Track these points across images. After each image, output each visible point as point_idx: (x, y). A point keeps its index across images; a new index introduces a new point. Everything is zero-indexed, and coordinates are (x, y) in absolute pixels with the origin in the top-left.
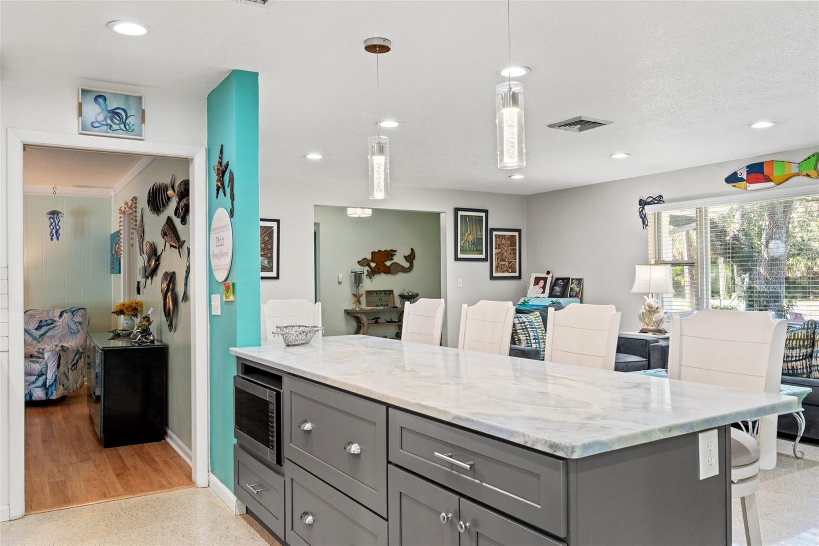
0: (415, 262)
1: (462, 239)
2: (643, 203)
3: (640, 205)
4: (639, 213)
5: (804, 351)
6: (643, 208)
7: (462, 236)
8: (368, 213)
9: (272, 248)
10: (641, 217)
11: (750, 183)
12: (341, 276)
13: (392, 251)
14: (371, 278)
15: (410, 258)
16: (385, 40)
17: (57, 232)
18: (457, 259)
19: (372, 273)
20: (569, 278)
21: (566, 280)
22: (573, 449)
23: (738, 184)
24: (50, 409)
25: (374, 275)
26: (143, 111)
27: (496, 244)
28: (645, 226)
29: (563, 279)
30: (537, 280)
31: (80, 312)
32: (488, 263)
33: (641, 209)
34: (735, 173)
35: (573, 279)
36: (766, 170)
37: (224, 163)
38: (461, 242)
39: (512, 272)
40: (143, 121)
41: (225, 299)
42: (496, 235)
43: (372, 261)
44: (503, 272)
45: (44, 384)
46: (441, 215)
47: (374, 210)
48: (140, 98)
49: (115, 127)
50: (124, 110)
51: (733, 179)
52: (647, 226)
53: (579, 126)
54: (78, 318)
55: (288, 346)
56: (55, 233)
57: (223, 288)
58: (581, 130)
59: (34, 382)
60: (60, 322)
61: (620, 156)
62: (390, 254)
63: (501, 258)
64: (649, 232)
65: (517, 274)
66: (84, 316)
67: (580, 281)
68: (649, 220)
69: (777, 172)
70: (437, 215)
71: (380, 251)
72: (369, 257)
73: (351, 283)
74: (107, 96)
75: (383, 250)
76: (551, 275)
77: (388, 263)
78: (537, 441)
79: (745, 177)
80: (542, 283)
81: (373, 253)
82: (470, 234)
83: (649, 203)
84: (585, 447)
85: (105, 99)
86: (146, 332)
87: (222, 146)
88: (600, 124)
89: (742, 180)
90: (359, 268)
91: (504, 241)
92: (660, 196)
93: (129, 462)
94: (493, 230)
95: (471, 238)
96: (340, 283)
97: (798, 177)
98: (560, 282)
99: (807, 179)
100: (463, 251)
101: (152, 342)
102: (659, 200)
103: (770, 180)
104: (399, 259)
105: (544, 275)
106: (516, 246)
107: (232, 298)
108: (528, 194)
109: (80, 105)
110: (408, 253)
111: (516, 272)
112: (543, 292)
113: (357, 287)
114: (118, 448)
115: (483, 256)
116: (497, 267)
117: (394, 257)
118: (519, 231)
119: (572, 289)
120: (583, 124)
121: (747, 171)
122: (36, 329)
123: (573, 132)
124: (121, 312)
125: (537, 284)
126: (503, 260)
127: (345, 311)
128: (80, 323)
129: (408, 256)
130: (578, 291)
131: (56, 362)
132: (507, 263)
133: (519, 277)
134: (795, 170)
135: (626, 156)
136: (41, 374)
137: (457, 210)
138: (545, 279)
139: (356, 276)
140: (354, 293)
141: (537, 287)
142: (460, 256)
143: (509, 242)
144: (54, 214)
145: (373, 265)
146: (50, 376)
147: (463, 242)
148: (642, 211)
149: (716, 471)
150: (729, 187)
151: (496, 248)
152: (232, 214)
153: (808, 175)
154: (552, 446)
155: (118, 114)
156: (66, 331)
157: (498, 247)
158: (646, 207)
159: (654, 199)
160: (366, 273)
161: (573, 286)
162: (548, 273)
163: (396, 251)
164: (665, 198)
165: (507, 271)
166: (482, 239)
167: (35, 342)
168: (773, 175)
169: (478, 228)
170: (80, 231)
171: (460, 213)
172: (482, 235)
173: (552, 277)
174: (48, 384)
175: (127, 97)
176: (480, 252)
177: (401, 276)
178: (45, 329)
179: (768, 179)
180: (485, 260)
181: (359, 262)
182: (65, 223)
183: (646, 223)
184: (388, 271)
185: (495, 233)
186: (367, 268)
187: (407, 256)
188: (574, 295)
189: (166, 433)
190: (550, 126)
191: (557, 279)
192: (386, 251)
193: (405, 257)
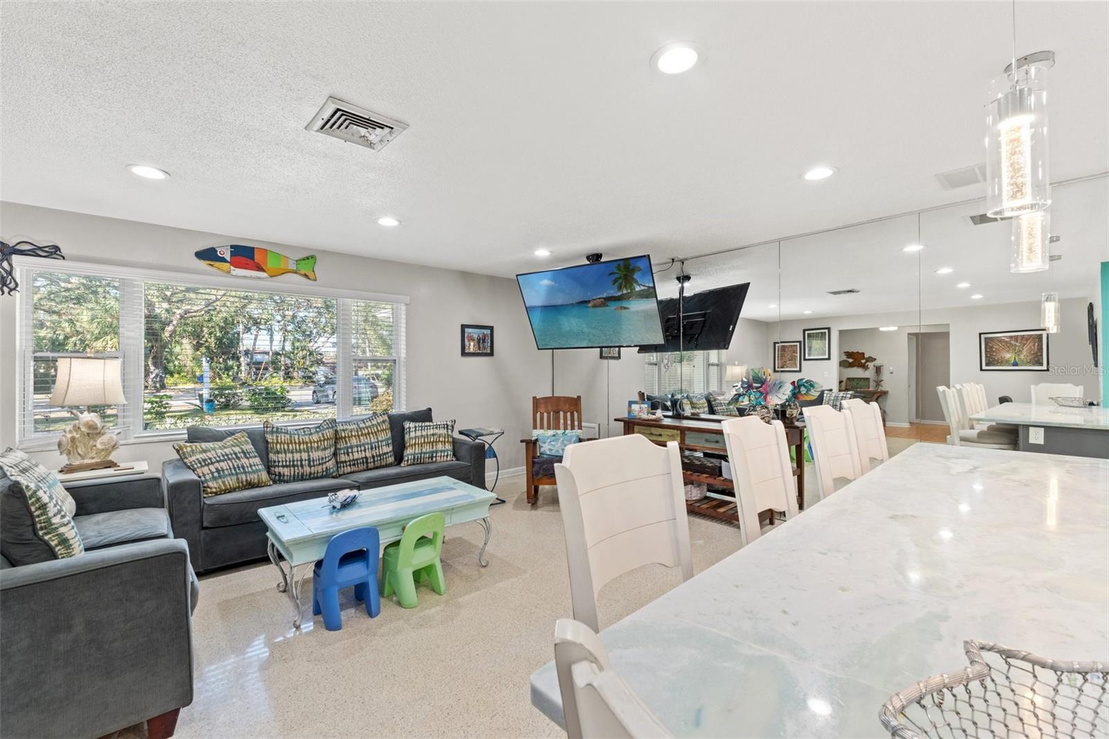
2: (6, 250)
11: (235, 267)
23: (218, 264)
28: (6, 289)
34: (213, 250)
36: (257, 257)
51: (208, 255)
52: (11, 290)
64: (18, 301)
68: (18, 281)
69: (271, 263)
79: (228, 259)
83: (22, 253)
89: (223, 260)
92: (56, 247)
97: (295, 275)
99: (304, 280)
102: (51, 252)
103: (263, 270)
121: (231, 251)
134: (291, 266)
150: (203, 265)
153: (306, 276)
158: (13, 257)
159: (40, 248)
164: (68, 252)
168: (266, 264)
179: (259, 268)
183: (12, 285)
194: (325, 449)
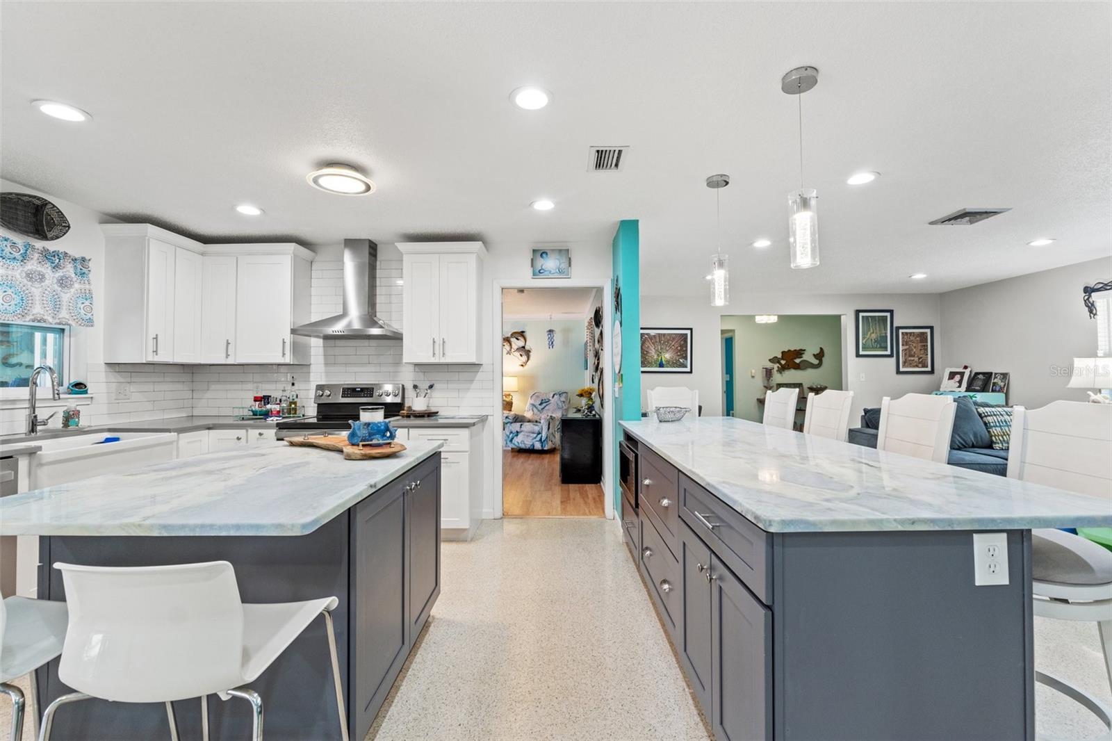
0: (824, 359)
1: (863, 338)
2: (1089, 291)
3: (1085, 293)
4: (1083, 302)
6: (1090, 296)
7: (863, 334)
8: (774, 319)
9: (686, 350)
10: (1087, 306)
12: (753, 371)
13: (801, 350)
14: (781, 373)
15: (820, 356)
16: (722, 176)
17: (552, 343)
18: (858, 355)
19: (782, 369)
20: (992, 373)
21: (988, 376)
22: (770, 523)
24: (544, 456)
25: (784, 371)
26: (570, 259)
27: (903, 341)
28: (1092, 315)
29: (984, 374)
30: (952, 375)
31: (564, 395)
32: (893, 360)
33: (1086, 297)
35: (996, 374)
37: (618, 288)
38: (863, 340)
39: (923, 367)
40: (570, 265)
41: (620, 386)
42: (902, 333)
43: (782, 359)
44: (914, 367)
45: (541, 440)
46: (842, 317)
47: (780, 317)
48: (568, 250)
52: (1094, 315)
53: (967, 218)
54: (563, 399)
55: (660, 421)
56: (552, 344)
57: (619, 377)
58: (971, 222)
59: (535, 438)
60: (552, 401)
61: (1041, 242)
62: (799, 353)
63: (909, 353)
64: (1098, 322)
65: (929, 369)
66: (566, 398)
67: (1005, 376)
68: (1098, 308)
70: (838, 318)
71: (789, 351)
72: (780, 356)
73: (763, 377)
74: (548, 252)
76: (969, 370)
77: (797, 361)
78: (748, 511)
80: (958, 378)
81: (783, 353)
82: (873, 333)
83: (1098, 290)
84: (784, 522)
86: (591, 408)
87: (617, 276)
88: (995, 213)
90: (770, 365)
91: (912, 338)
93: (572, 495)
94: (898, 328)
95: (874, 336)
96: (753, 377)
98: (981, 376)
100: (864, 349)
101: (594, 415)
104: (808, 357)
106: (927, 342)
108: (942, 291)
109: (532, 260)
110: (817, 351)
111: (927, 367)
112: (960, 387)
113: (768, 380)
114: (570, 485)
115: (888, 352)
116: (905, 363)
117: (804, 356)
118: (931, 328)
119: (994, 384)
120: (975, 215)
122: (540, 405)
124: (581, 395)
125: (952, 379)
126: (911, 356)
127: (758, 399)
128: (564, 402)
129: (818, 354)
130: (1002, 386)
131: (547, 427)
132: (916, 359)
133: (932, 372)
135: (1051, 241)
136: (539, 433)
137: (858, 312)
138: (962, 374)
139: (766, 371)
140: (766, 385)
141: (951, 381)
142: (861, 353)
143: (918, 339)
144: (551, 331)
145: (783, 362)
146: (544, 435)
147: (864, 341)
148: (1088, 299)
149: (1003, 582)
151: (903, 345)
152: (621, 324)
154: (756, 517)
156: (556, 407)
157: (906, 343)
158: (1093, 294)
159: (1106, 285)
160: (776, 369)
161: (996, 381)
162: (966, 367)
163: (804, 350)
165: (917, 366)
166: (886, 337)
167: (539, 413)
169: (882, 327)
170: (566, 342)
171: (861, 314)
172: (886, 333)
173: (971, 372)
174: (543, 440)
175: (560, 251)
176: (886, 349)
177: (810, 371)
178: (544, 405)
180: (891, 356)
181: (770, 360)
182: (558, 338)
183: (1094, 312)
184: (797, 367)
185: (901, 331)
186: (778, 365)
187: (815, 353)
188: (998, 389)
189: (601, 479)
190: (932, 223)
191: (977, 374)
192: (795, 350)
193: (814, 355)
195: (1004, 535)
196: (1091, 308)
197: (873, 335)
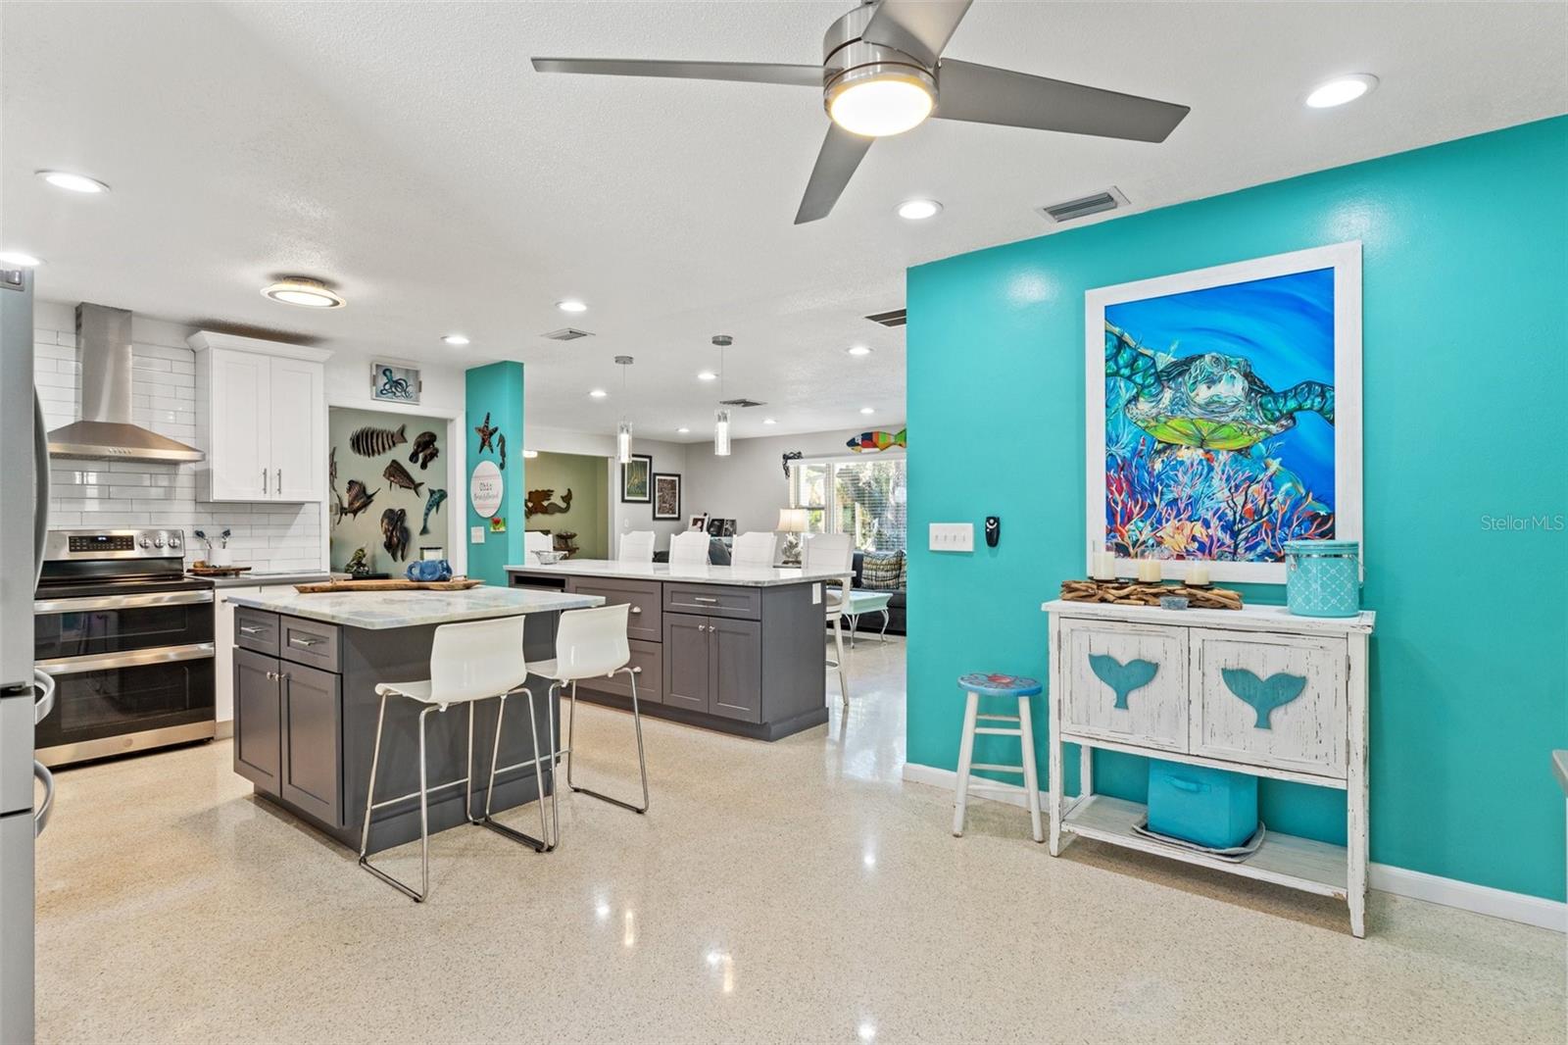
0: (571, 503)
1: (628, 482)
2: (786, 458)
3: (784, 459)
4: (782, 466)
5: (894, 572)
6: (786, 462)
7: (628, 480)
8: (534, 455)
10: (785, 469)
11: (863, 447)
13: (549, 491)
14: (529, 518)
15: (567, 498)
18: (623, 501)
19: (530, 512)
20: (724, 519)
21: (722, 521)
22: (764, 582)
23: (856, 448)
25: (532, 515)
26: (420, 383)
27: (658, 487)
28: (787, 477)
29: (719, 520)
30: (695, 521)
32: (651, 505)
33: (784, 462)
34: (854, 439)
35: (727, 520)
36: (874, 439)
37: (491, 427)
38: (627, 485)
39: (671, 513)
40: (420, 391)
41: (492, 530)
42: (658, 479)
43: (530, 501)
44: (664, 513)
46: (610, 459)
47: (539, 453)
48: (417, 372)
49: (398, 394)
50: (405, 381)
51: (852, 443)
52: (789, 476)
53: (742, 404)
57: (490, 521)
58: (744, 407)
61: (769, 422)
62: (547, 494)
63: (663, 500)
64: (791, 481)
65: (676, 516)
67: (733, 522)
68: (790, 472)
69: (882, 441)
70: (605, 460)
71: (537, 491)
74: (393, 370)
75: (540, 490)
76: (708, 516)
77: (545, 503)
78: (749, 582)
79: (860, 442)
80: (699, 523)
81: (530, 493)
82: (636, 478)
83: (790, 458)
84: (769, 582)
85: (391, 372)
87: (489, 414)
88: (758, 404)
89: (858, 445)
91: (665, 485)
92: (800, 453)
94: (656, 474)
98: (716, 523)
100: (628, 494)
102: (798, 456)
103: (877, 447)
104: (556, 499)
105: (701, 517)
106: (676, 490)
107: (502, 529)
108: (688, 443)
109: (373, 377)
110: (565, 493)
111: (675, 513)
112: (701, 532)
115: (647, 499)
116: (659, 509)
117: (552, 498)
118: (679, 476)
119: (726, 529)
120: (746, 403)
121: (862, 438)
123: (739, 408)
126: (664, 503)
129: (566, 496)
130: (731, 531)
132: (668, 506)
133: (678, 519)
134: (893, 441)
135: (774, 422)
138: (703, 520)
141: (695, 527)
142: (626, 498)
143: (669, 486)
145: (530, 505)
147: (629, 485)
148: (785, 464)
149: (819, 601)
150: (849, 449)
151: (658, 492)
152: (502, 466)
153: (900, 445)
154: (756, 583)
155: (400, 384)
157: (660, 490)
158: (789, 461)
159: (795, 454)
161: (727, 526)
162: (705, 515)
163: (552, 491)
164: (803, 454)
165: (668, 512)
166: (646, 483)
168: (879, 443)
169: (643, 472)
172: (646, 479)
173: (709, 518)
175: (407, 371)
176: (645, 495)
177: (558, 515)
179: (875, 446)
180: (649, 502)
183: (788, 474)
184: (545, 511)
185: (657, 477)
186: (526, 508)
187: (564, 496)
188: (728, 534)
190: (724, 403)
191: (713, 520)
192: (543, 491)
193: (562, 497)
194: (887, 571)
195: (819, 584)
196: (787, 470)
197: (636, 480)
